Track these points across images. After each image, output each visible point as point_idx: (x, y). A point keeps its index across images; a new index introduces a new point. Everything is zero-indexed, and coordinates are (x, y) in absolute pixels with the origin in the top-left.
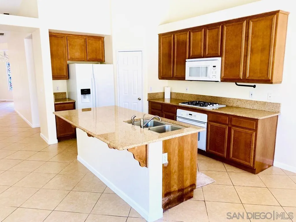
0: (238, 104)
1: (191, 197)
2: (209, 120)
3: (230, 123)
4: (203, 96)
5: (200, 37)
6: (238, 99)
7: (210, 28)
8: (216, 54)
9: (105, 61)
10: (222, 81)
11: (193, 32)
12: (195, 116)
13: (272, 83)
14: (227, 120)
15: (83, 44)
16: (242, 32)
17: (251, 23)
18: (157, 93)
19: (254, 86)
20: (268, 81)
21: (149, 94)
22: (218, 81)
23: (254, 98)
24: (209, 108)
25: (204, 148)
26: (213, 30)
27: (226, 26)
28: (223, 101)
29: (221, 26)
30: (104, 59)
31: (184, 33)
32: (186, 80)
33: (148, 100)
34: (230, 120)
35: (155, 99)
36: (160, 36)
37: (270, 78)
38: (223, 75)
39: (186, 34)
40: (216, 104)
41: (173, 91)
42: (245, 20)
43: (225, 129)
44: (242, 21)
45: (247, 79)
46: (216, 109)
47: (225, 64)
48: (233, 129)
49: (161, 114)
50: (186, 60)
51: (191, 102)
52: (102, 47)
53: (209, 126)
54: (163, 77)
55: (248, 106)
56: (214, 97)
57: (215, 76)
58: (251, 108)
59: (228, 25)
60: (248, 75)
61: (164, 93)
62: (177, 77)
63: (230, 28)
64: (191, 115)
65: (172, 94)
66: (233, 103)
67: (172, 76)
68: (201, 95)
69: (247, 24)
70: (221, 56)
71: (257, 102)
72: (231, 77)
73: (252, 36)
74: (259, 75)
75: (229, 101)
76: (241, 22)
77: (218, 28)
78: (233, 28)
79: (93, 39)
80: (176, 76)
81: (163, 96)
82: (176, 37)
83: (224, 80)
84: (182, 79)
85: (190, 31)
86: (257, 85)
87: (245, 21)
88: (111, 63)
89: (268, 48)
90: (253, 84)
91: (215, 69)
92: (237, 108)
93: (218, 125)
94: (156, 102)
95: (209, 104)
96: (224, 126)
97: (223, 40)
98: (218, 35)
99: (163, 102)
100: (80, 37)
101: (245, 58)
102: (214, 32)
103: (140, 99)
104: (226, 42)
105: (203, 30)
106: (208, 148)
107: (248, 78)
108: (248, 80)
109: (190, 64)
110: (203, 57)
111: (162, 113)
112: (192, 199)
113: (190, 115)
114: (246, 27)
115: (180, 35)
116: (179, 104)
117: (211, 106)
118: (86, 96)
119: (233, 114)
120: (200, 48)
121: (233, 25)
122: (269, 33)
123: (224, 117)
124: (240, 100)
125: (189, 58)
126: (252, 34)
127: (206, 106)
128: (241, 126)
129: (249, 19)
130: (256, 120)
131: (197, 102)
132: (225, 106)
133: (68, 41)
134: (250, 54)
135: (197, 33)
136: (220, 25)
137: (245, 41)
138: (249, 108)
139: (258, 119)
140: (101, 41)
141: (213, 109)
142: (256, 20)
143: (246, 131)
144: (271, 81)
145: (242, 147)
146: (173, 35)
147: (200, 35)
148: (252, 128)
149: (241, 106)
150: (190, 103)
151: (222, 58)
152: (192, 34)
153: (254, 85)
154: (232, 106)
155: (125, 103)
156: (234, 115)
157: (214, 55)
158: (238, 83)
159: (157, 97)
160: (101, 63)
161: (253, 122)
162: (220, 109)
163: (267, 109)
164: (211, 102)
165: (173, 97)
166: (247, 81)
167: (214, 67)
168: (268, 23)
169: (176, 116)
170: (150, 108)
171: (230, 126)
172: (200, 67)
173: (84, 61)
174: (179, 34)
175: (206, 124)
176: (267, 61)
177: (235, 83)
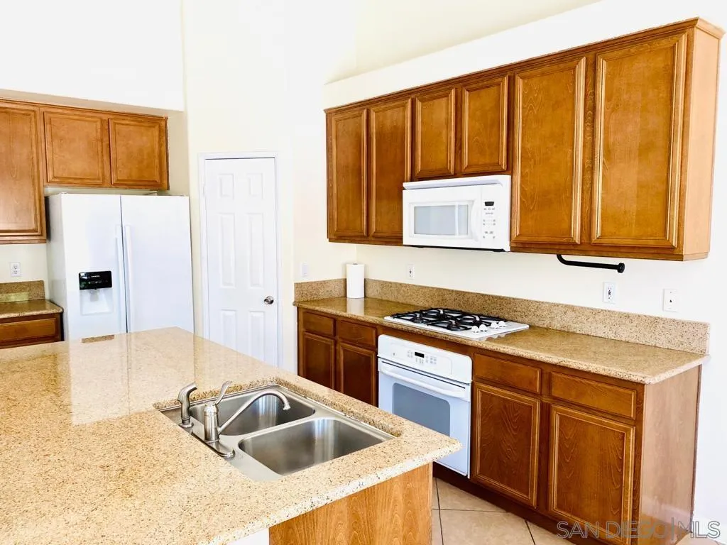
0: (569, 322)
2: (478, 378)
3: (545, 390)
4: (457, 292)
5: (444, 115)
6: (566, 306)
7: (474, 86)
8: (493, 165)
9: (168, 189)
10: (513, 250)
11: (422, 101)
12: (433, 361)
13: (679, 258)
14: (536, 378)
15: (99, 134)
16: (574, 93)
17: (603, 67)
18: (325, 282)
19: (620, 268)
20: (670, 252)
21: (298, 286)
22: (502, 250)
23: (619, 304)
24: (475, 335)
25: (463, 468)
26: (483, 92)
27: (523, 78)
28: (519, 309)
29: (506, 80)
30: (165, 182)
31: (396, 103)
32: (404, 243)
33: (294, 305)
34: (548, 382)
35: (318, 302)
36: (332, 114)
37: (674, 243)
38: (517, 232)
39: (404, 106)
40: (498, 319)
41: (373, 276)
42: (582, 57)
43: (530, 409)
44: (571, 61)
45: (595, 245)
46: (499, 337)
47: (521, 193)
48: (557, 411)
49: (333, 347)
50: (405, 185)
51: (421, 312)
52: (160, 146)
53: (479, 396)
54: (341, 234)
55: (601, 331)
56: (493, 297)
57: (491, 233)
58: (611, 336)
59: (528, 73)
60: (597, 231)
61: (346, 279)
62: (379, 234)
63: (535, 82)
64: (422, 356)
65: (369, 286)
66: (552, 318)
67: (365, 234)
68: (453, 291)
69: (590, 69)
70: (509, 170)
71: (628, 316)
72: (543, 239)
73: (606, 108)
74: (635, 231)
75: (537, 313)
76: (570, 64)
77: (499, 84)
78: (545, 83)
79: (132, 123)
80: (376, 232)
81: (343, 289)
82: (373, 116)
83: (521, 245)
84: (394, 240)
85: (413, 96)
86: (628, 262)
87: (583, 61)
88: (184, 192)
89: (661, 142)
90: (615, 261)
91: (491, 211)
92: (566, 333)
93: (505, 395)
94: (317, 311)
95: (478, 319)
96: (527, 399)
97: (516, 121)
98: (498, 106)
99: (344, 314)
100: (89, 117)
101: (588, 176)
102: (487, 97)
103: (272, 302)
104: (523, 128)
105: (453, 92)
106: (478, 470)
107: (598, 241)
108: (600, 245)
109: (415, 196)
110: (455, 176)
111: (335, 345)
113: (419, 357)
114: (586, 78)
115: (384, 110)
116: (385, 318)
117: (483, 326)
118: (98, 294)
119: (554, 359)
120: (443, 148)
121: (543, 74)
122: (664, 95)
123: (525, 371)
124: (573, 308)
125: (412, 180)
126: (608, 99)
127: (466, 329)
128: (583, 402)
129: (594, 52)
130: (638, 388)
131: (442, 312)
132: (528, 326)
133: (48, 127)
134: (604, 163)
135: (436, 101)
136: (504, 76)
137: (585, 122)
138: (603, 335)
139: (644, 385)
140: (157, 127)
141: (490, 339)
142: (620, 53)
143: (601, 423)
144: (676, 252)
145: (591, 475)
146: (365, 111)
147: (443, 109)
148: (623, 412)
149: (576, 328)
150: (418, 315)
151: (514, 176)
152: (419, 105)
153: (618, 264)
154: (547, 329)
155: (228, 313)
156: (559, 366)
157: (486, 169)
158: (566, 257)
159: (323, 294)
160: (159, 194)
161: (626, 391)
162: (510, 337)
163: (662, 342)
164: (485, 313)
166: (595, 248)
167: (488, 204)
168: (660, 62)
169: (377, 358)
170: (302, 329)
171: (546, 400)
172: (454, 206)
173: (99, 186)
174: (383, 107)
175: (469, 388)
176: (662, 188)
177: (555, 257)
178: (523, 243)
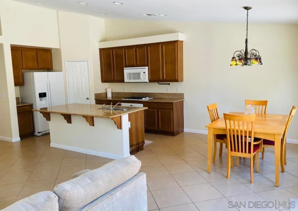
1: (142, 149)
3: (157, 107)
7: (139, 47)
9: (53, 70)
10: (149, 82)
13: (178, 81)
16: (159, 51)
17: (164, 46)
18: (101, 93)
19: (169, 84)
20: (176, 81)
21: (95, 94)
22: (147, 82)
23: (170, 92)
24: (143, 99)
27: (150, 47)
28: (151, 95)
29: (146, 47)
30: (52, 68)
31: (120, 49)
32: (125, 82)
33: (95, 99)
36: (101, 50)
37: (177, 79)
38: (150, 78)
39: (122, 50)
40: (147, 97)
41: (114, 91)
44: (158, 45)
45: (165, 80)
46: (148, 100)
48: (160, 110)
50: (124, 68)
52: (50, 57)
53: (145, 111)
54: (106, 80)
57: (145, 79)
58: (168, 98)
60: (165, 77)
61: (106, 93)
63: (152, 48)
64: (132, 106)
65: (113, 93)
66: (157, 96)
67: (113, 80)
69: (162, 47)
70: (147, 65)
71: (171, 94)
72: (155, 79)
75: (155, 95)
77: (144, 48)
78: (154, 48)
79: (43, 51)
80: (116, 79)
81: (106, 95)
82: (114, 51)
84: (122, 81)
85: (125, 48)
87: (160, 45)
88: (61, 71)
90: (168, 83)
91: (144, 74)
92: (160, 98)
93: (150, 110)
96: (154, 110)
97: (148, 55)
98: (144, 52)
99: (106, 99)
100: (32, 50)
102: (142, 50)
103: (88, 99)
104: (150, 57)
105: (134, 48)
109: (127, 71)
110: (136, 67)
112: (143, 150)
115: (117, 50)
116: (122, 99)
117: (145, 98)
119: (159, 101)
120: (133, 60)
121: (153, 46)
125: (125, 67)
127: (141, 99)
129: (162, 44)
132: (153, 98)
133: (23, 53)
135: (130, 50)
137: (161, 57)
139: (173, 103)
140: (49, 53)
141: (146, 100)
142: (167, 45)
143: (167, 111)
146: (111, 50)
147: (132, 52)
148: (170, 108)
151: (149, 67)
152: (126, 50)
154: (156, 98)
157: (143, 65)
158: (159, 83)
159: (101, 96)
161: (170, 104)
162: (150, 100)
165: (114, 96)
168: (173, 47)
171: (158, 109)
172: (136, 73)
173: (36, 69)
176: (174, 69)
177: (157, 83)
178: (152, 80)
